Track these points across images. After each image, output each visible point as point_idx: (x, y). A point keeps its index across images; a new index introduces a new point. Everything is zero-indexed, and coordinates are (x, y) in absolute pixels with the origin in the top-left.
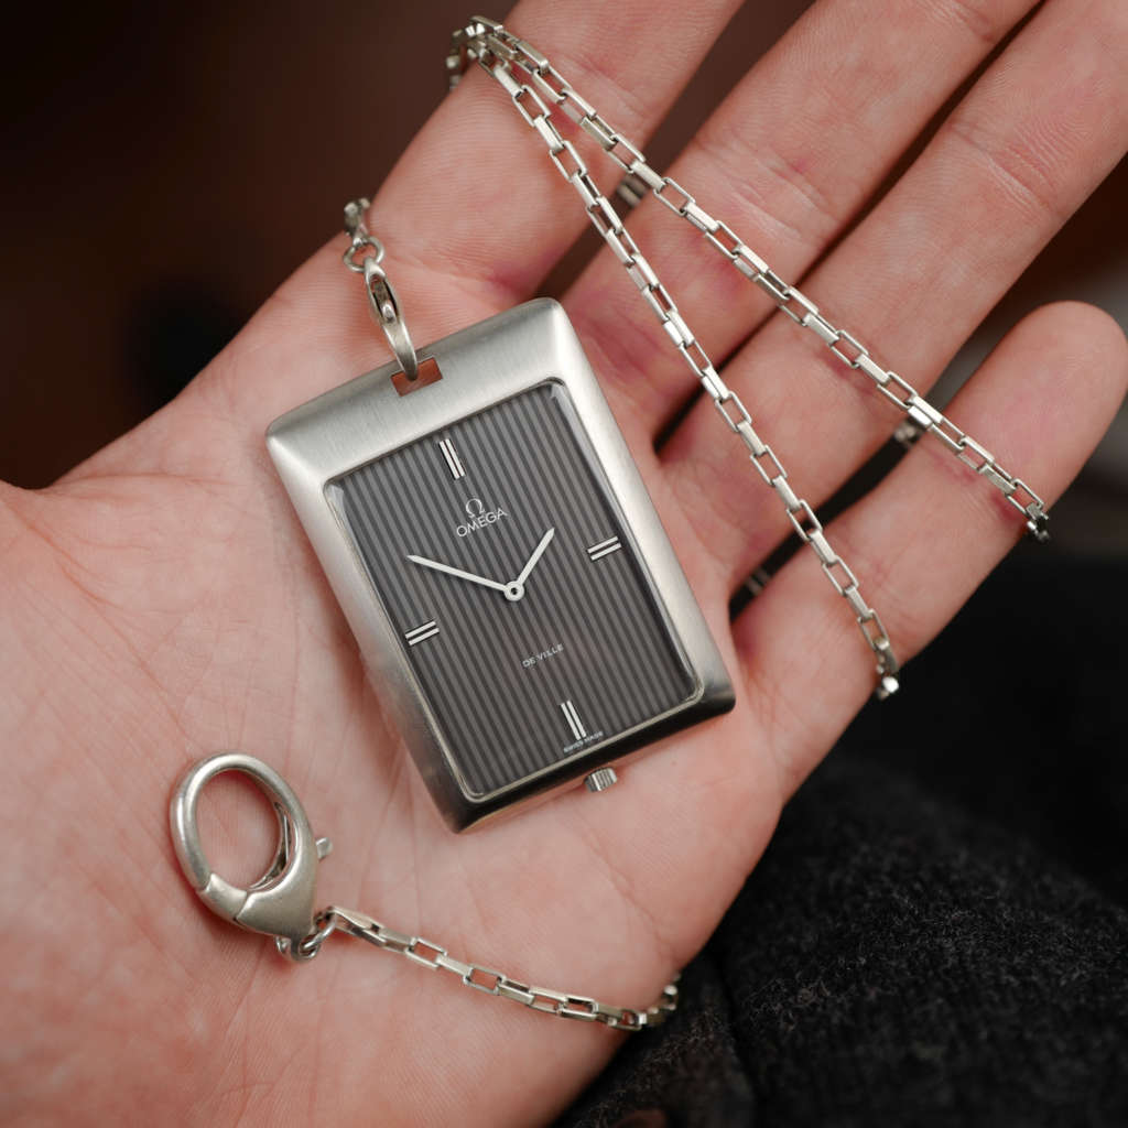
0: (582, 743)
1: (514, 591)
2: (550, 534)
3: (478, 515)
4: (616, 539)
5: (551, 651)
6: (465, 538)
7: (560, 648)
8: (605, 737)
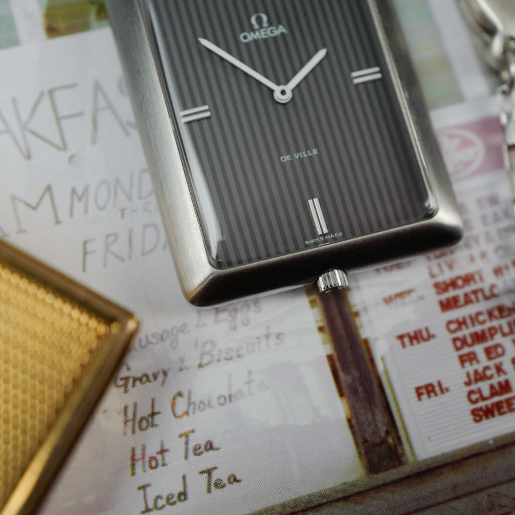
0: (322, 239)
1: (283, 92)
2: (322, 54)
3: (261, 27)
4: (377, 69)
5: (307, 153)
6: (247, 44)
7: (315, 151)
8: (344, 237)
